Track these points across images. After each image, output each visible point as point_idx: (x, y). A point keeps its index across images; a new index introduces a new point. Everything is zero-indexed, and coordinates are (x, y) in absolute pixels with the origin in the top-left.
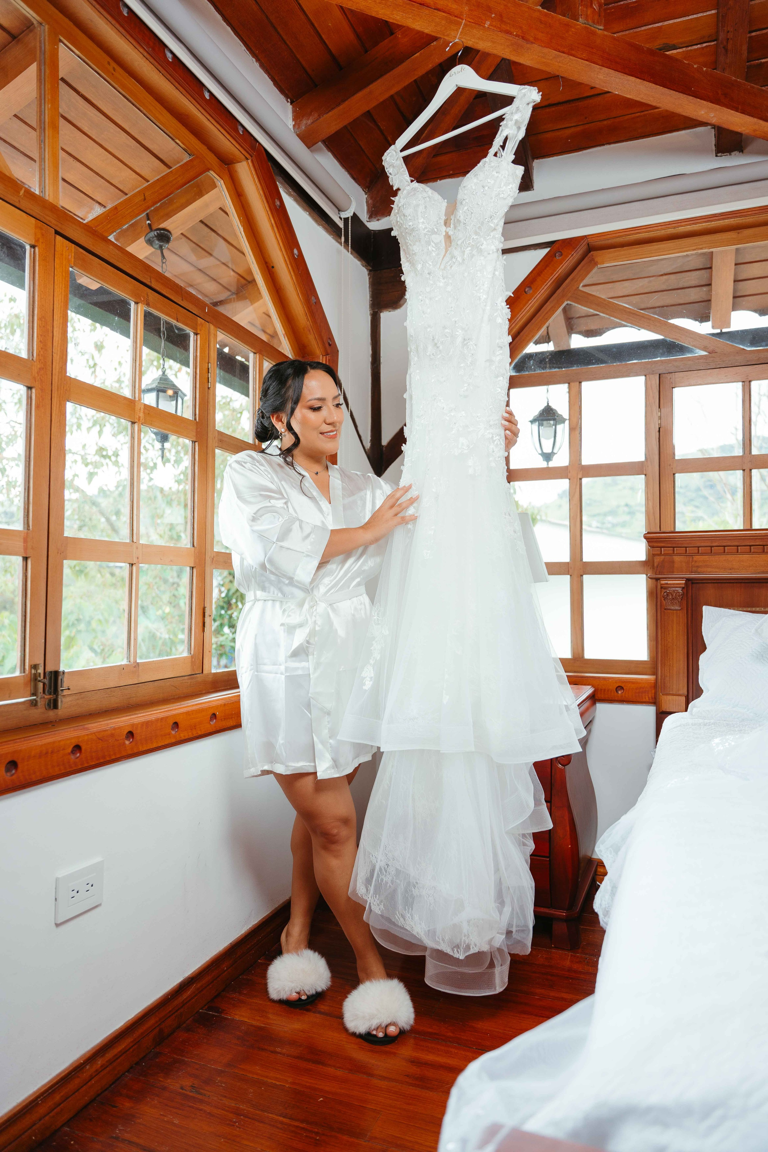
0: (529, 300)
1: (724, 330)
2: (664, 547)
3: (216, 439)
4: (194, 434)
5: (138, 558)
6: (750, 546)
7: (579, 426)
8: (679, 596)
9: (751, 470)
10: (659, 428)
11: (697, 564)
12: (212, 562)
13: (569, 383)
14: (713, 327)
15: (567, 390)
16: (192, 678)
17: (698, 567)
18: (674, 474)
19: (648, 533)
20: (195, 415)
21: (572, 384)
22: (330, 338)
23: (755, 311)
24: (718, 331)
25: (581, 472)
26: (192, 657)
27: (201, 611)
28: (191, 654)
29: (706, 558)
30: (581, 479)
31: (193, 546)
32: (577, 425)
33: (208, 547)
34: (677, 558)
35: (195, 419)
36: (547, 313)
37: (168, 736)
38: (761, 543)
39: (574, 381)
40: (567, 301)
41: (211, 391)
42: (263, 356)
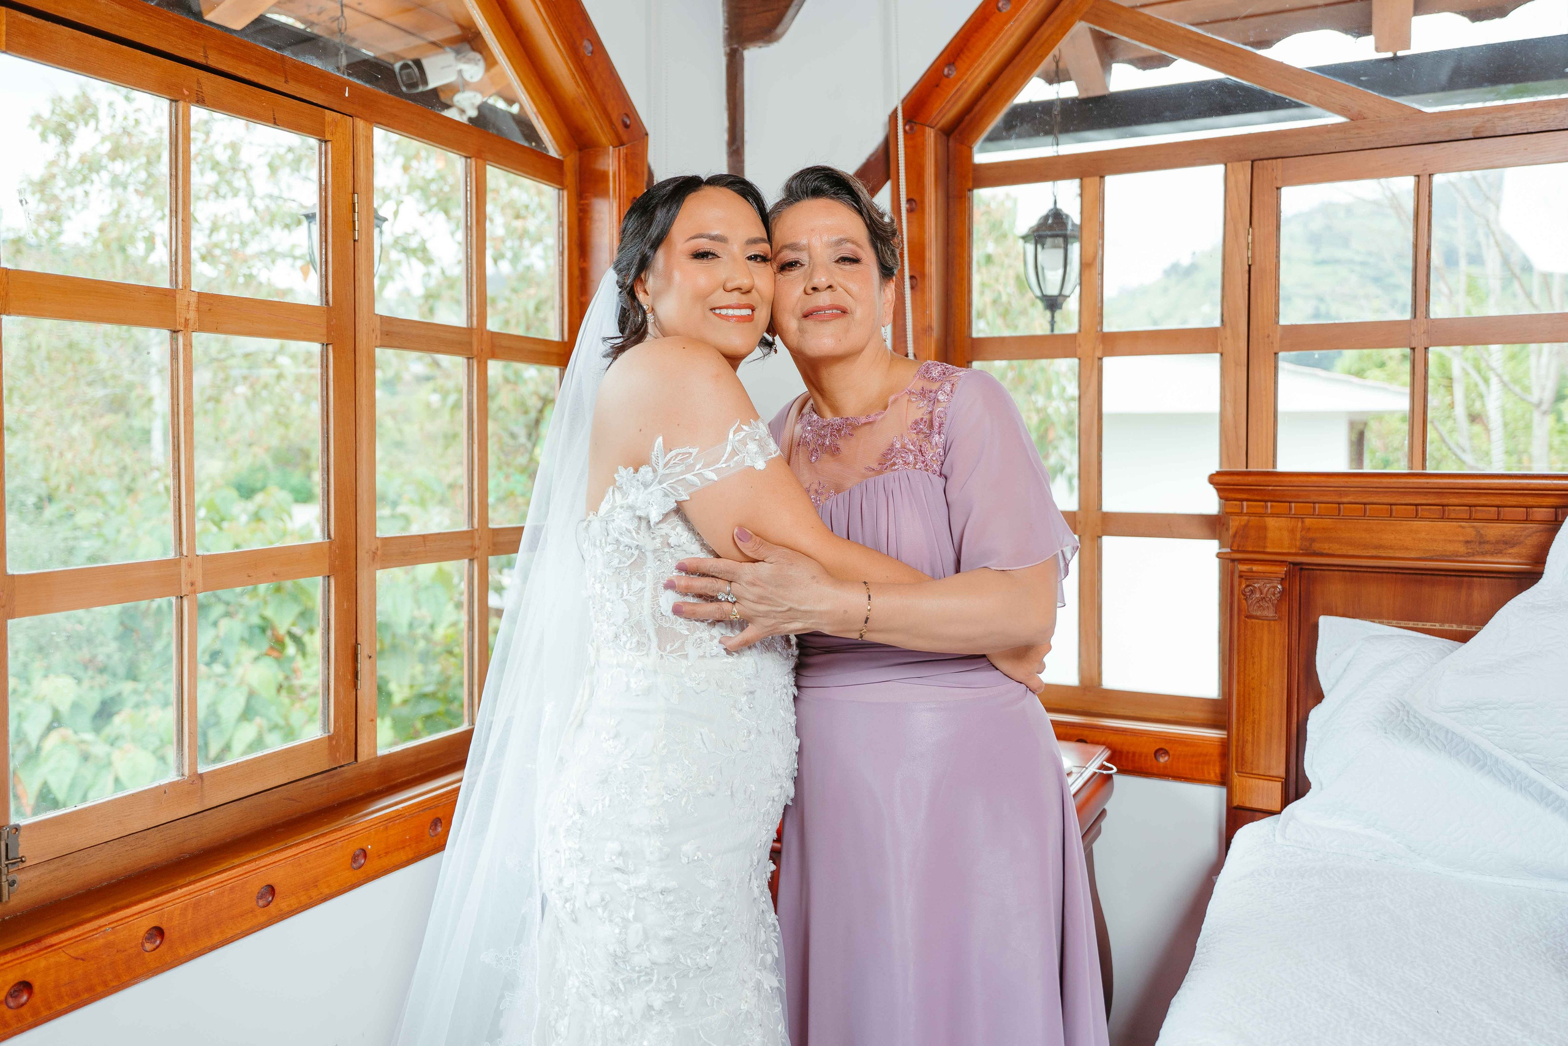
0: (1006, 23)
1: (1400, 53)
2: (1247, 500)
3: (378, 332)
4: (324, 331)
5: (192, 584)
6: (1416, 505)
7: (1098, 260)
8: (1274, 594)
9: (1426, 348)
10: (1250, 266)
11: (1311, 535)
12: (373, 559)
13: (1081, 179)
14: (1377, 49)
15: (1078, 191)
16: (333, 776)
17: (1313, 540)
18: (1276, 354)
19: (1218, 473)
20: (327, 294)
21: (1087, 180)
22: (627, 116)
23: (1463, 13)
24: (1390, 55)
25: (1101, 346)
26: (330, 738)
27: (350, 651)
28: (329, 732)
29: (1327, 522)
30: (1100, 359)
31: (329, 536)
32: (1095, 258)
33: (363, 532)
34: (1271, 522)
35: (327, 302)
36: (1043, 44)
37: (250, 915)
38: (1437, 501)
39: (1092, 175)
40: (1082, 19)
41: (362, 246)
42: (485, 160)
